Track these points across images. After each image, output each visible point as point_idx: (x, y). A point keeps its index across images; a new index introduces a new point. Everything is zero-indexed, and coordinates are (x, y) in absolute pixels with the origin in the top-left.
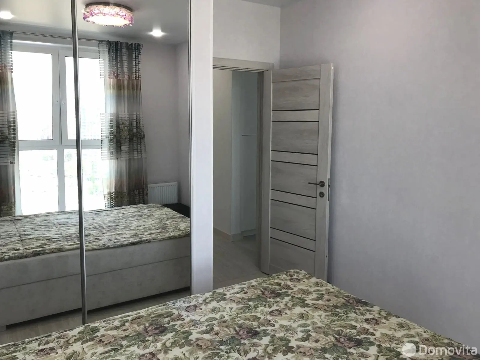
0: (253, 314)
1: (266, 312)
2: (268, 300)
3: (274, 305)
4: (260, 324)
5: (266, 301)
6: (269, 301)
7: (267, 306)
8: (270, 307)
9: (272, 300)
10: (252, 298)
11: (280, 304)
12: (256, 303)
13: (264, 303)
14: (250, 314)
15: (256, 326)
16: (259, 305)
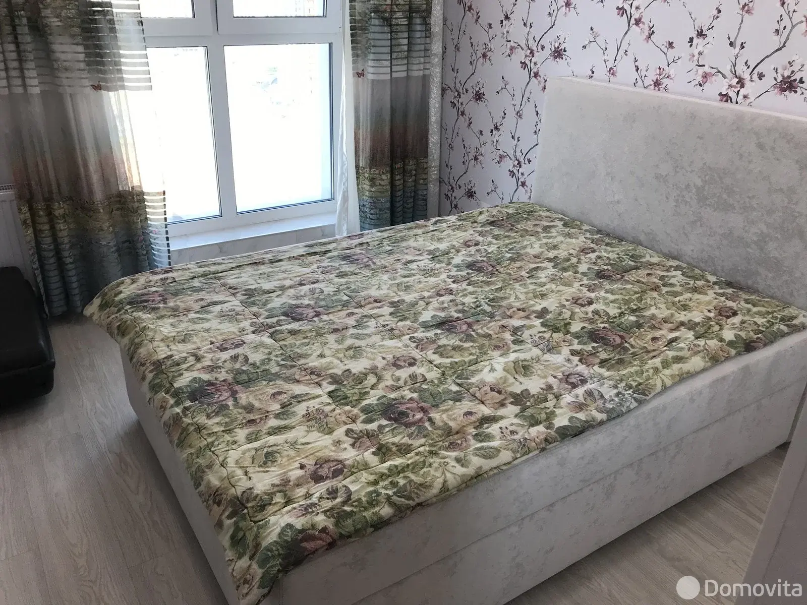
0: (448, 361)
1: (423, 364)
2: (415, 395)
3: (406, 382)
4: (435, 340)
5: (420, 391)
6: (415, 391)
7: (420, 379)
8: (413, 377)
9: (408, 394)
10: (452, 402)
11: (390, 382)
12: (442, 387)
13: (424, 386)
14: (453, 360)
15: (442, 336)
16: (436, 381)
